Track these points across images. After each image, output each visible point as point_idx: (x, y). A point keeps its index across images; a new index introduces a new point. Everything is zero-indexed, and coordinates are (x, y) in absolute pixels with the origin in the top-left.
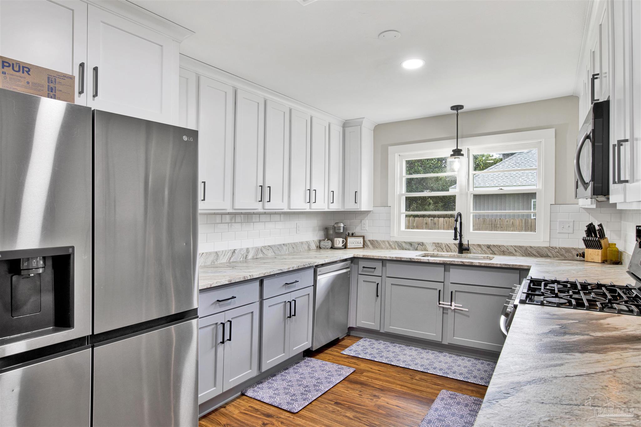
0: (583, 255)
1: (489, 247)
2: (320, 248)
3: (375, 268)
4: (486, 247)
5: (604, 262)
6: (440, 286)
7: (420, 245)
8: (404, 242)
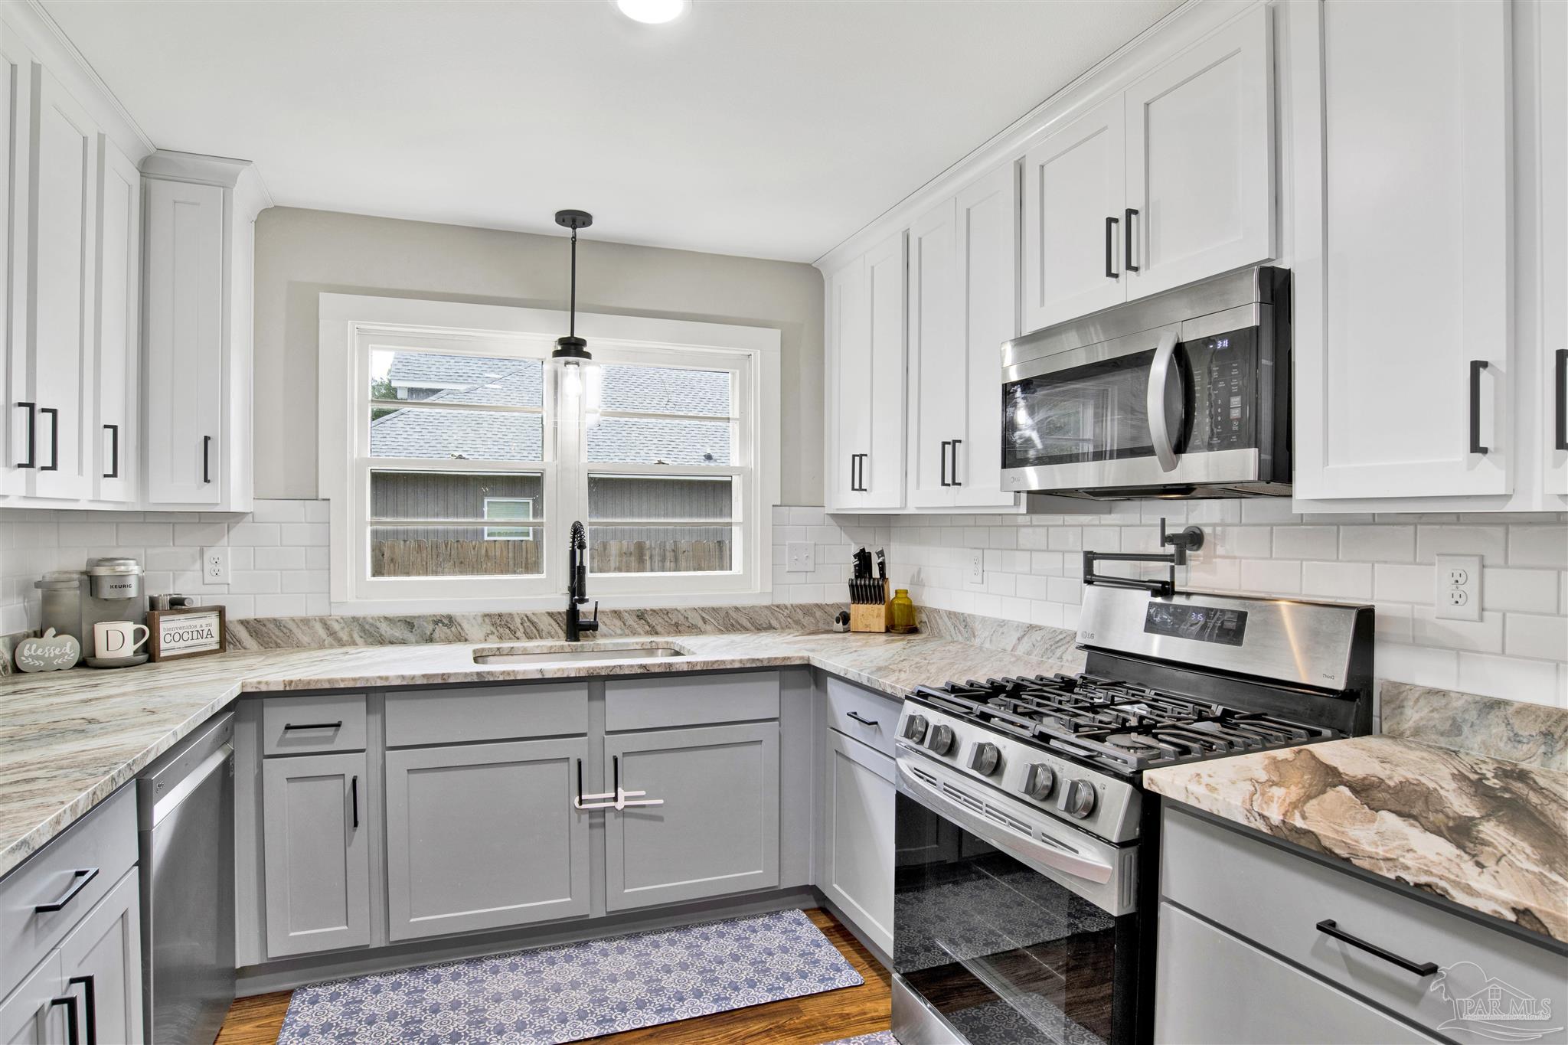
0: (845, 618)
1: (641, 615)
2: (17, 670)
3: (338, 725)
4: (635, 618)
5: (890, 629)
6: (574, 749)
7: (443, 623)
8: (386, 618)
